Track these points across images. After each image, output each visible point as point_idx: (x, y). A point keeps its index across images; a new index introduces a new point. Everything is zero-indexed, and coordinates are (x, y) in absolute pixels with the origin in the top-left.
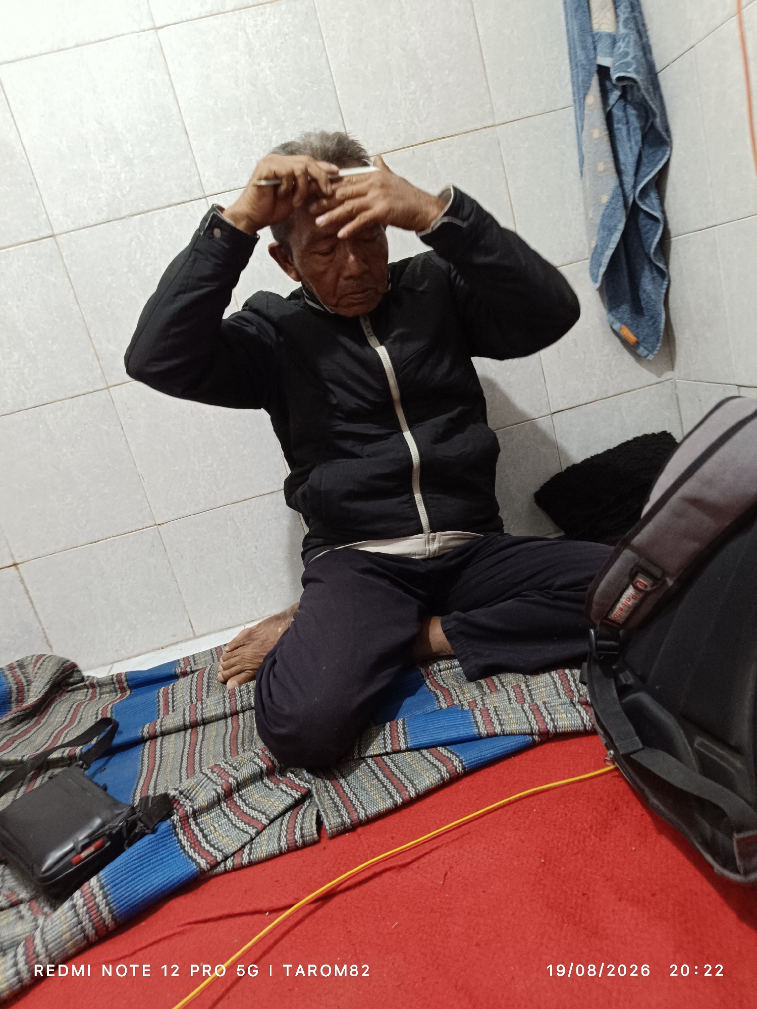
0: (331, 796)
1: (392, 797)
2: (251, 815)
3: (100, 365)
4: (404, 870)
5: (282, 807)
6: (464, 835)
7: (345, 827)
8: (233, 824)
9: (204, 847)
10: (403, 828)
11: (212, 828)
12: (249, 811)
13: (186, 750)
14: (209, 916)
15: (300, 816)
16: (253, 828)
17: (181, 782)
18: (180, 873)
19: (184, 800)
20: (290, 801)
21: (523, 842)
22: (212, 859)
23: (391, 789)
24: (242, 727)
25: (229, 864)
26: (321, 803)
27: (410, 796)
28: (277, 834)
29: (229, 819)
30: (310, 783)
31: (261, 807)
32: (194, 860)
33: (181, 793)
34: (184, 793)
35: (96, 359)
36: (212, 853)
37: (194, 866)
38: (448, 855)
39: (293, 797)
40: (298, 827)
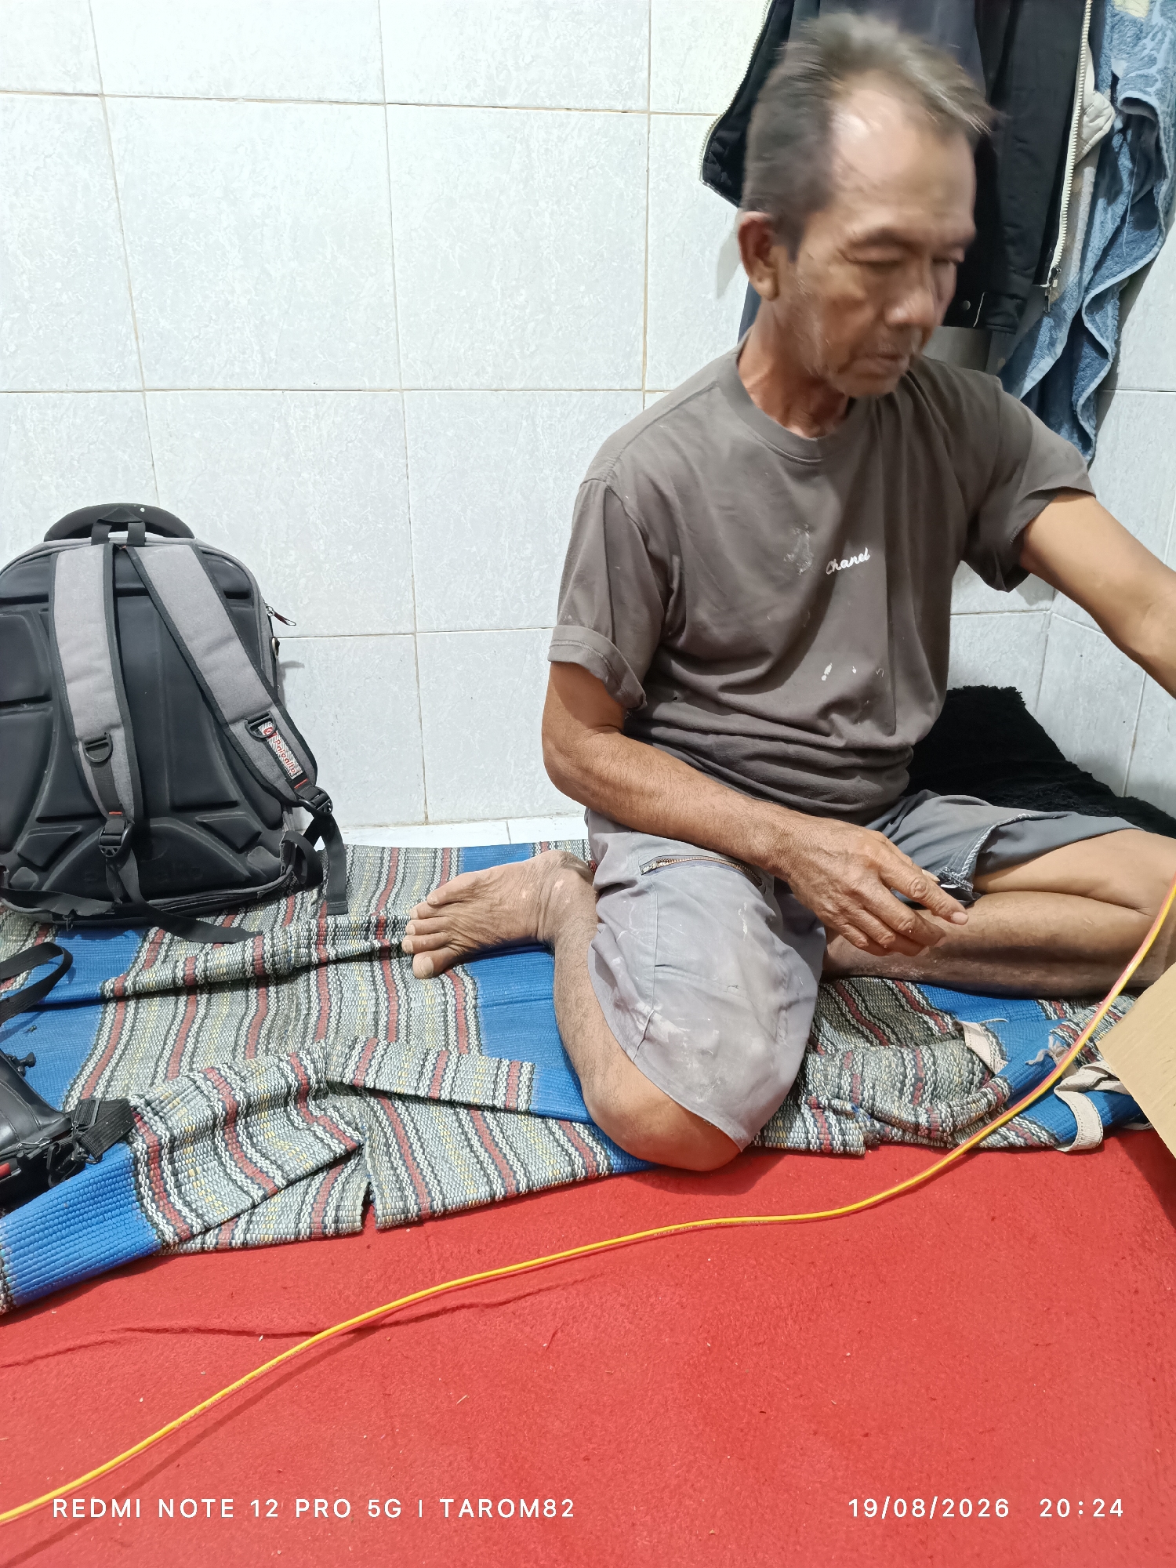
0: (392, 1163)
1: (489, 1183)
2: (259, 1165)
3: (138, 348)
4: (488, 1311)
5: (312, 1164)
6: (593, 1277)
7: (407, 1217)
8: (226, 1174)
9: (173, 1205)
10: (499, 1238)
11: (192, 1171)
12: (256, 1157)
13: (175, 1027)
14: (167, 1324)
15: (338, 1187)
16: (259, 1188)
17: (152, 1084)
18: (129, 1243)
19: (151, 1115)
20: (326, 1156)
21: (683, 1307)
22: (185, 1227)
23: (491, 1170)
24: (272, 1013)
25: (210, 1240)
26: (375, 1172)
27: (518, 1189)
28: (296, 1207)
29: (221, 1164)
30: (363, 1134)
31: (277, 1155)
32: (155, 1225)
33: (148, 1104)
34: (153, 1105)
35: (133, 336)
36: (185, 1217)
37: (153, 1237)
38: (564, 1303)
39: (332, 1151)
40: (333, 1204)
